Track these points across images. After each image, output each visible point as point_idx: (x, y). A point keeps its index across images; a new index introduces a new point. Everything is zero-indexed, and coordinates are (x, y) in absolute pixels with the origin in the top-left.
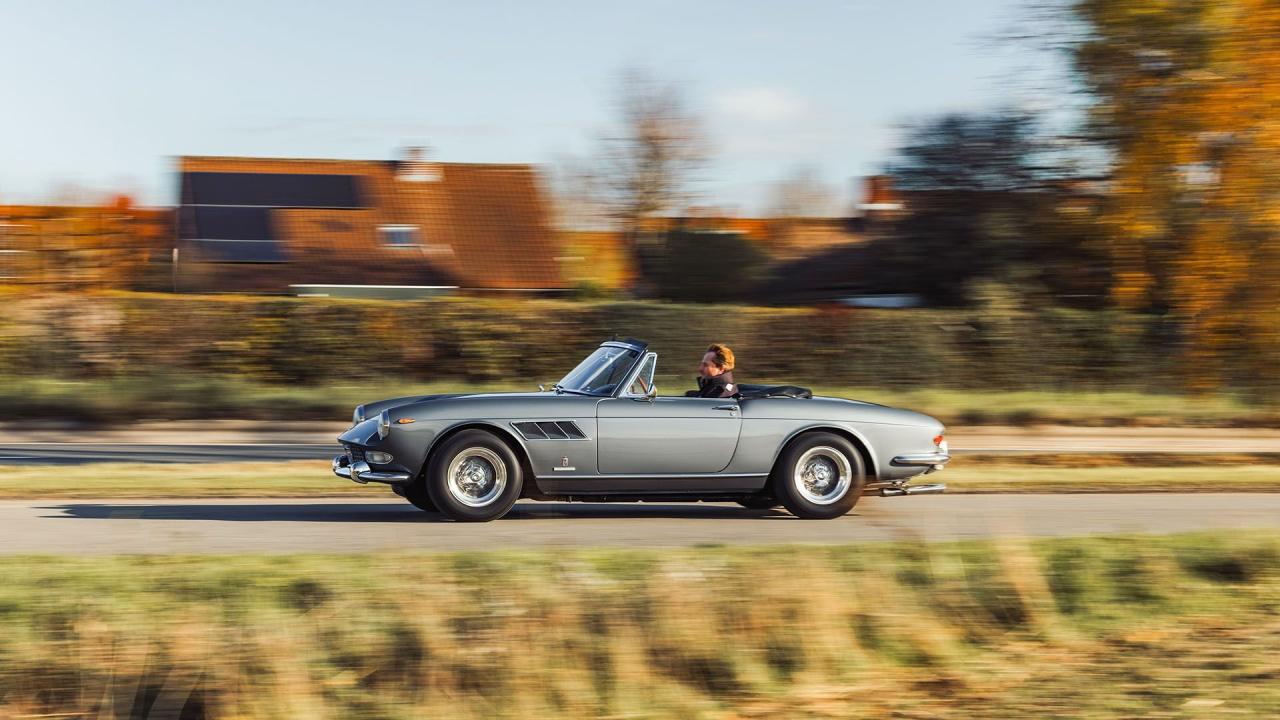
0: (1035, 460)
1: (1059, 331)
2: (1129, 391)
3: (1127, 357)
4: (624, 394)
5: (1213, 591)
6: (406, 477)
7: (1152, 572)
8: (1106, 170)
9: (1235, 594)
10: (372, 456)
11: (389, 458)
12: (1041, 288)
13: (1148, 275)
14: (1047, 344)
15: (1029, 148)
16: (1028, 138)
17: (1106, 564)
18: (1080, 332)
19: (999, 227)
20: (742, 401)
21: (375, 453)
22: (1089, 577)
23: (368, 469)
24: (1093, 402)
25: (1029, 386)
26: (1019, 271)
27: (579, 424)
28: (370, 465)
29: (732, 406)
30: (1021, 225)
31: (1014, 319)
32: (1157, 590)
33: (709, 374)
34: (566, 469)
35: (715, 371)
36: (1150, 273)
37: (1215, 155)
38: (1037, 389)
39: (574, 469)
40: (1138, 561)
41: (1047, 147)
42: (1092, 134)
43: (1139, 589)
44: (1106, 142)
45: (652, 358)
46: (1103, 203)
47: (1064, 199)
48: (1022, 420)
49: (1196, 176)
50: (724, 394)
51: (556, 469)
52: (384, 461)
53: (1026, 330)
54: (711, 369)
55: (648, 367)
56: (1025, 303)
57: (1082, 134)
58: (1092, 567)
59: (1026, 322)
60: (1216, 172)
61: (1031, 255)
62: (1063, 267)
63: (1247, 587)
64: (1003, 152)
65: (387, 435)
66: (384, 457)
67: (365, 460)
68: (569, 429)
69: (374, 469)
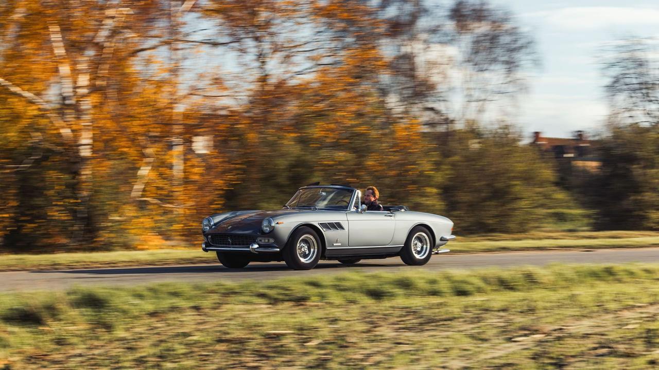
4: (353, 209)
6: (278, 250)
10: (260, 240)
11: (272, 241)
21: (263, 238)
23: (258, 246)
27: (343, 223)
28: (259, 244)
29: (391, 215)
34: (337, 245)
35: (373, 199)
39: (340, 244)
45: (358, 193)
51: (334, 244)
52: (268, 242)
55: (358, 198)
65: (271, 230)
66: (269, 240)
67: (255, 242)
68: (338, 226)
69: (260, 246)
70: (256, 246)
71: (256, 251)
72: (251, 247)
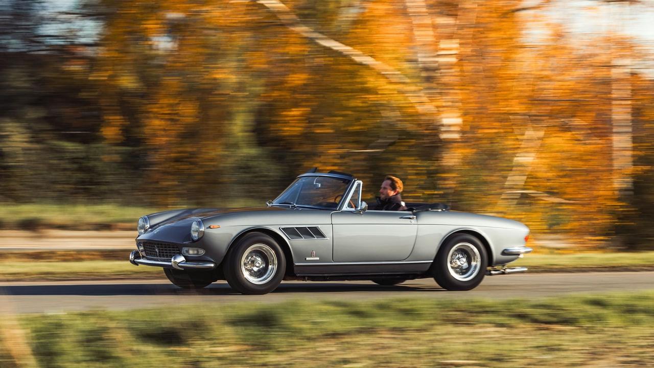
0: (37, 256)
1: (61, 159)
2: (108, 203)
3: (110, 178)
4: (345, 208)
5: (155, 352)
6: (212, 265)
7: (115, 339)
8: (96, 39)
9: (170, 354)
10: (187, 252)
11: (202, 252)
12: (46, 126)
13: (122, 117)
14: (52, 168)
15: (42, 20)
16: (42, 13)
17: (81, 334)
18: (74, 160)
19: (18, 79)
20: (416, 213)
21: (190, 248)
22: (67, 344)
23: (184, 259)
24: (83, 212)
25: (34, 200)
26: (33, 113)
27: (322, 229)
28: (185, 257)
29: (411, 216)
30: (33, 78)
31: (24, 149)
32: (118, 352)
33: (388, 194)
34: (313, 259)
35: (392, 193)
36: (123, 116)
37: (174, 29)
38: (40, 203)
39: (318, 259)
40: (105, 330)
41: (53, 20)
42: (84, 11)
43: (105, 352)
44: (95, 17)
45: (359, 185)
46: (93, 63)
47: (67, 59)
48: (30, 226)
49: (163, 43)
50: (401, 208)
51: (307, 259)
52: (197, 254)
53: (34, 158)
54: (389, 191)
55: (357, 191)
56: (32, 137)
57: (78, 11)
58: (69, 336)
59: (33, 152)
60: (175, 42)
61: (38, 101)
62: (67, 111)
63: (184, 349)
64: (23, 23)
65: (200, 236)
66: (198, 252)
67: (180, 254)
68: (315, 232)
69: (188, 259)
70: (181, 259)
71: (179, 266)
72: (172, 260)
